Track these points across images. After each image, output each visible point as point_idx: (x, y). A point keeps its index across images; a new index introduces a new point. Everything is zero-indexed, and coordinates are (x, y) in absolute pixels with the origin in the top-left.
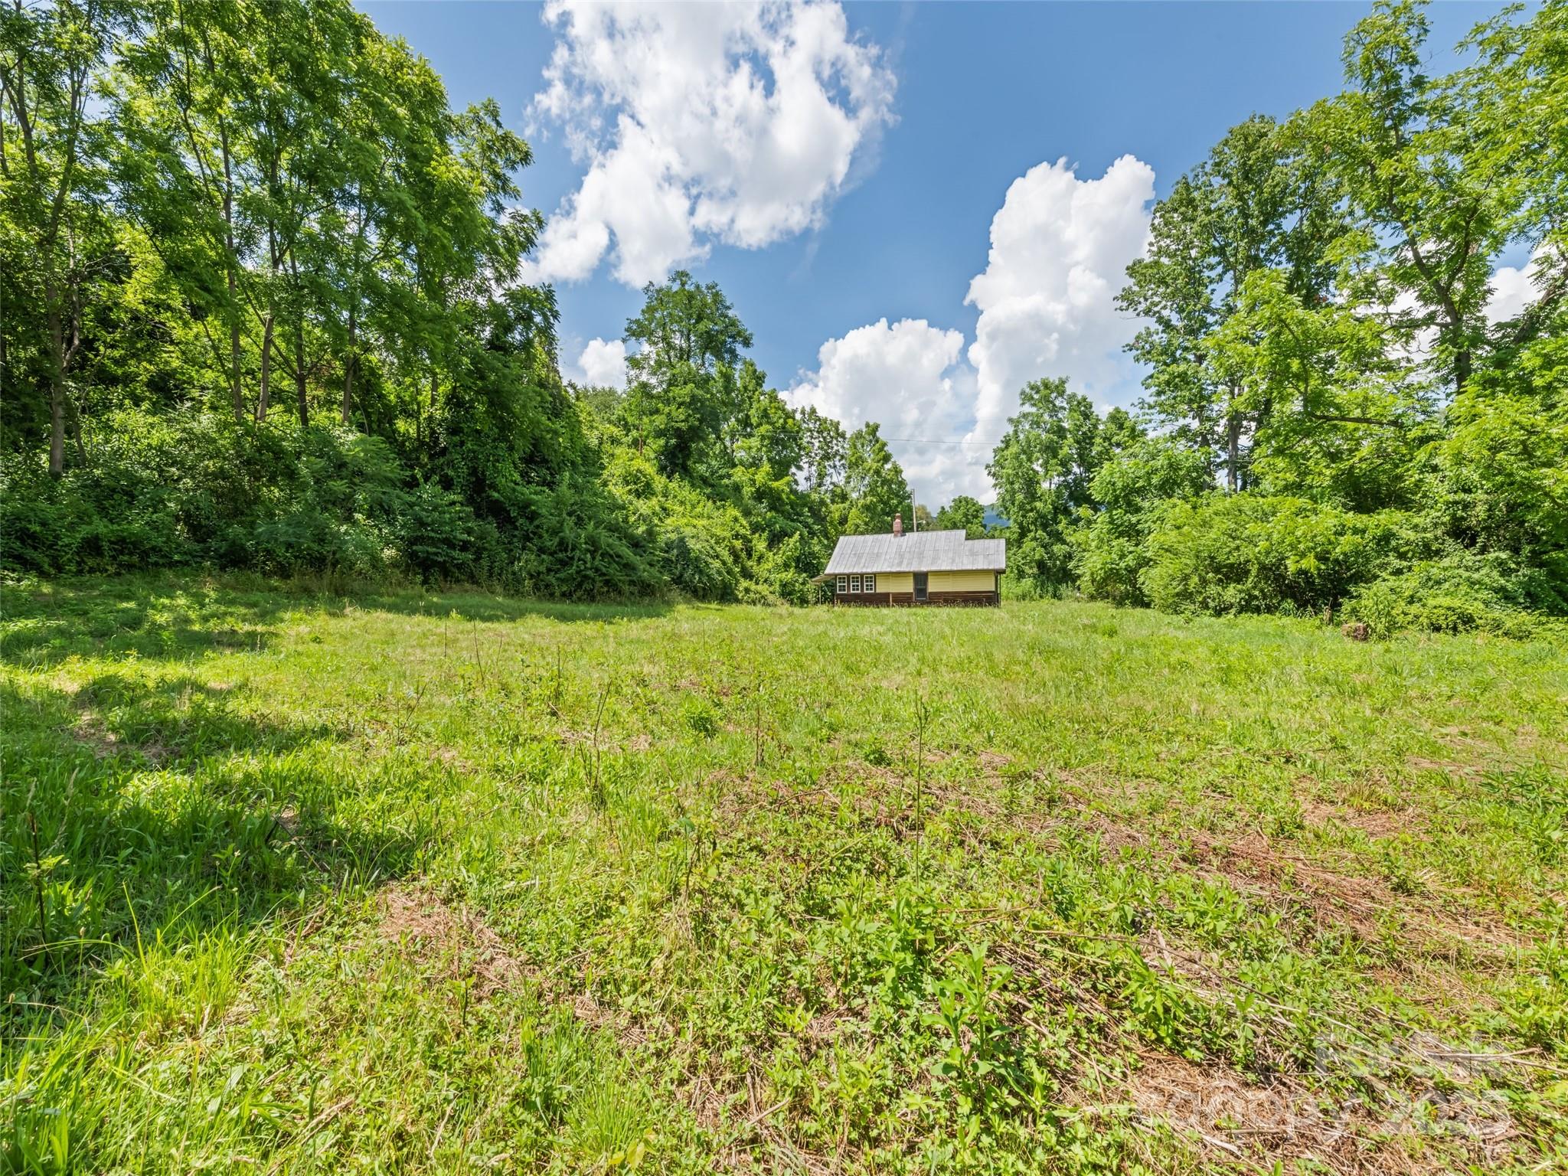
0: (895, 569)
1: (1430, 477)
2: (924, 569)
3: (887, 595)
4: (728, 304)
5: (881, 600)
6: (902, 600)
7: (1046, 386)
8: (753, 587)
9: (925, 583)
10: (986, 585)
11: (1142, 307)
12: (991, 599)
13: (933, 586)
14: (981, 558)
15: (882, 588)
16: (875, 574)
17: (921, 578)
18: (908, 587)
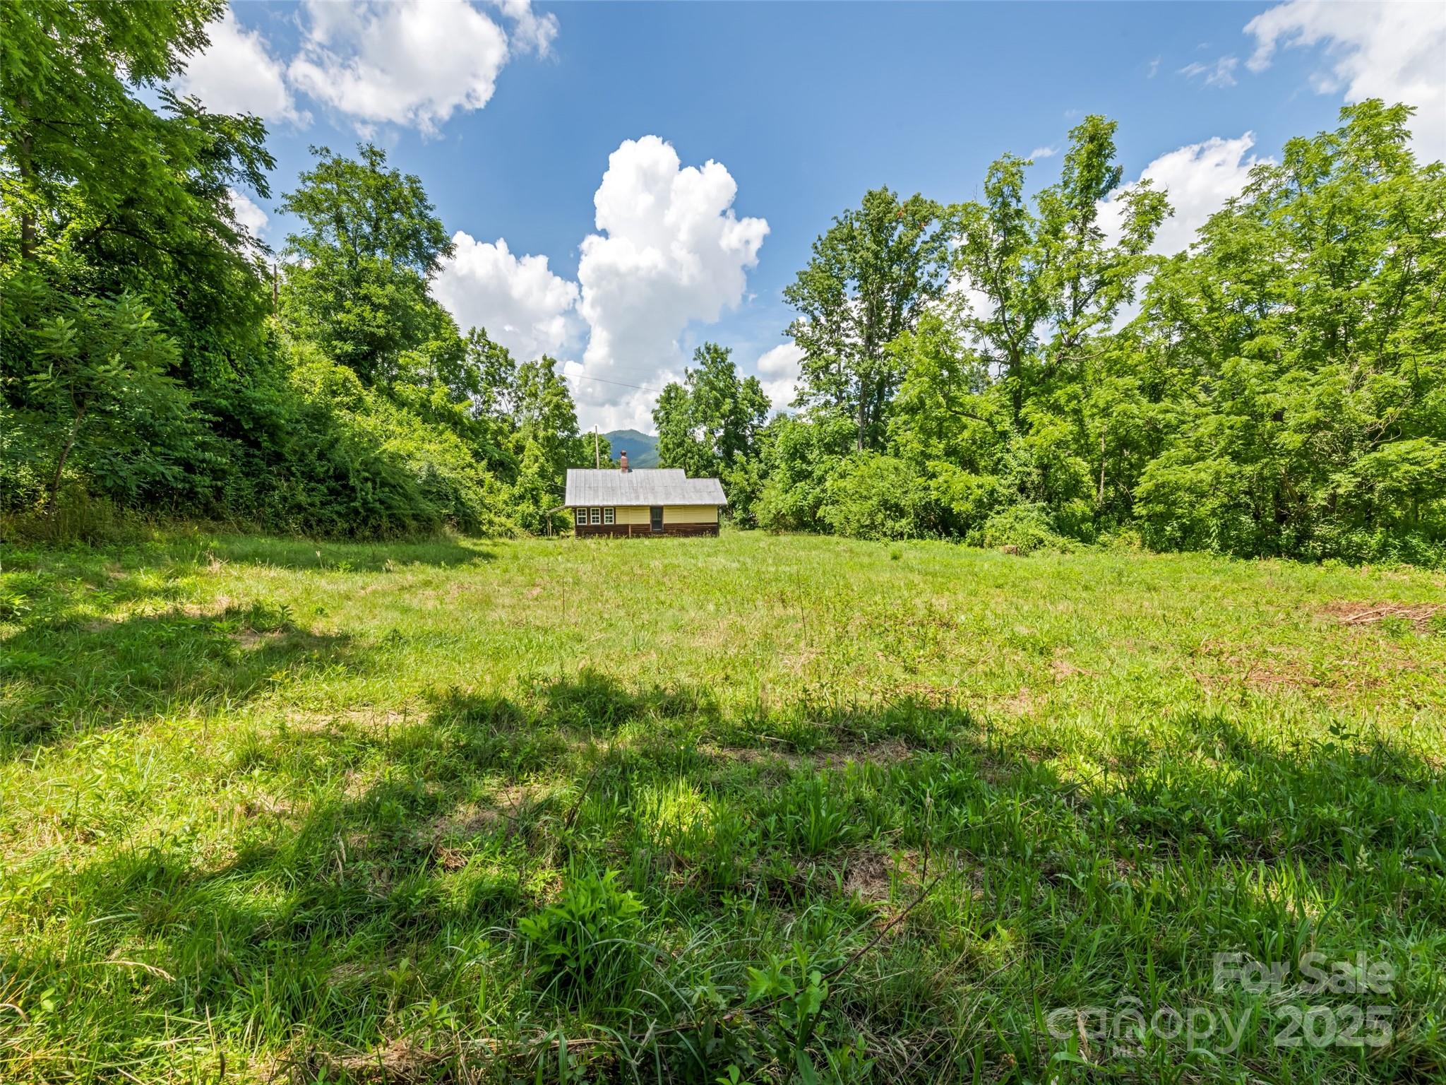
0: (634, 503)
1: (1006, 456)
2: (661, 503)
3: (627, 526)
4: (428, 203)
5: (621, 531)
6: (640, 531)
7: (716, 351)
8: (496, 520)
9: (661, 515)
10: (711, 518)
11: (801, 304)
12: (713, 530)
13: (668, 519)
14: (705, 495)
15: (621, 520)
16: (615, 507)
17: (657, 511)
18: (645, 519)
